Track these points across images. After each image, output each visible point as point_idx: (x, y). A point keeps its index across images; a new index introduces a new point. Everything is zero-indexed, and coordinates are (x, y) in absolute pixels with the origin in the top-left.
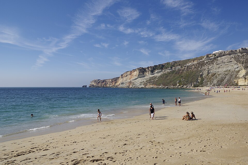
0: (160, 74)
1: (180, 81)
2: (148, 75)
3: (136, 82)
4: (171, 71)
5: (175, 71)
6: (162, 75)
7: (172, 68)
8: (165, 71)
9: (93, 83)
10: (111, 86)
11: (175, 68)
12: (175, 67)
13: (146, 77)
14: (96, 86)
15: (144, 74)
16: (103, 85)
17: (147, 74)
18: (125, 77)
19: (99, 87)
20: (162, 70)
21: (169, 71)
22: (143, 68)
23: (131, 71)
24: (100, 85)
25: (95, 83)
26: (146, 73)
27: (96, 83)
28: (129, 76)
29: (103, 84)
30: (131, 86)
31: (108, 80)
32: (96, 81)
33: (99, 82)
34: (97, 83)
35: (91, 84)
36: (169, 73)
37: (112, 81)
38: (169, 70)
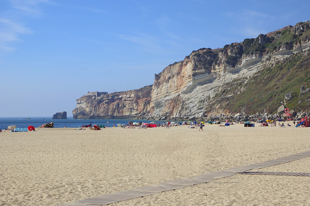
0: (254, 70)
1: (294, 96)
2: (222, 73)
3: (190, 101)
4: (287, 59)
5: (299, 58)
6: (259, 72)
7: (292, 47)
8: (269, 59)
9: (84, 105)
10: (134, 113)
11: (300, 48)
12: (300, 43)
13: (216, 83)
14: (92, 114)
15: (210, 72)
16: (110, 110)
17: (219, 69)
18: (165, 84)
19: (99, 117)
20: (261, 55)
21: (280, 58)
22: (209, 52)
23: (182, 62)
24: (101, 110)
25: (89, 105)
26: (217, 67)
27: (92, 106)
28: (175, 79)
29: (111, 106)
30: (175, 114)
31: (125, 93)
32: (90, 97)
33: (100, 102)
34: (95, 103)
35: (78, 106)
36: (280, 66)
37: (138, 98)
38: (283, 54)
